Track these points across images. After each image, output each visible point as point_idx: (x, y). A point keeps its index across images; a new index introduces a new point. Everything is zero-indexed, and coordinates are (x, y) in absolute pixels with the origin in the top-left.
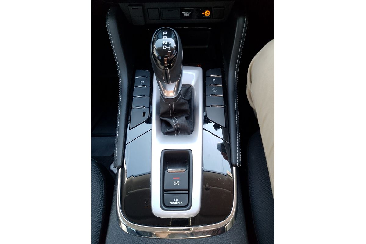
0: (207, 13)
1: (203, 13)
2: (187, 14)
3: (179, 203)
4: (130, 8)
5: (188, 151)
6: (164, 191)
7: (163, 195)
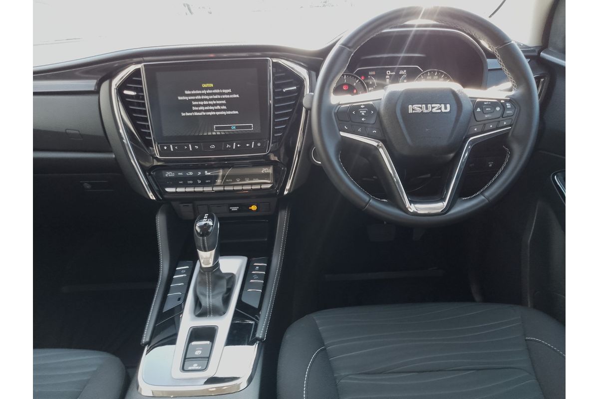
0: (254, 208)
1: (250, 208)
2: (235, 209)
3: (197, 368)
4: (182, 205)
5: (214, 328)
6: (185, 358)
7: (184, 361)
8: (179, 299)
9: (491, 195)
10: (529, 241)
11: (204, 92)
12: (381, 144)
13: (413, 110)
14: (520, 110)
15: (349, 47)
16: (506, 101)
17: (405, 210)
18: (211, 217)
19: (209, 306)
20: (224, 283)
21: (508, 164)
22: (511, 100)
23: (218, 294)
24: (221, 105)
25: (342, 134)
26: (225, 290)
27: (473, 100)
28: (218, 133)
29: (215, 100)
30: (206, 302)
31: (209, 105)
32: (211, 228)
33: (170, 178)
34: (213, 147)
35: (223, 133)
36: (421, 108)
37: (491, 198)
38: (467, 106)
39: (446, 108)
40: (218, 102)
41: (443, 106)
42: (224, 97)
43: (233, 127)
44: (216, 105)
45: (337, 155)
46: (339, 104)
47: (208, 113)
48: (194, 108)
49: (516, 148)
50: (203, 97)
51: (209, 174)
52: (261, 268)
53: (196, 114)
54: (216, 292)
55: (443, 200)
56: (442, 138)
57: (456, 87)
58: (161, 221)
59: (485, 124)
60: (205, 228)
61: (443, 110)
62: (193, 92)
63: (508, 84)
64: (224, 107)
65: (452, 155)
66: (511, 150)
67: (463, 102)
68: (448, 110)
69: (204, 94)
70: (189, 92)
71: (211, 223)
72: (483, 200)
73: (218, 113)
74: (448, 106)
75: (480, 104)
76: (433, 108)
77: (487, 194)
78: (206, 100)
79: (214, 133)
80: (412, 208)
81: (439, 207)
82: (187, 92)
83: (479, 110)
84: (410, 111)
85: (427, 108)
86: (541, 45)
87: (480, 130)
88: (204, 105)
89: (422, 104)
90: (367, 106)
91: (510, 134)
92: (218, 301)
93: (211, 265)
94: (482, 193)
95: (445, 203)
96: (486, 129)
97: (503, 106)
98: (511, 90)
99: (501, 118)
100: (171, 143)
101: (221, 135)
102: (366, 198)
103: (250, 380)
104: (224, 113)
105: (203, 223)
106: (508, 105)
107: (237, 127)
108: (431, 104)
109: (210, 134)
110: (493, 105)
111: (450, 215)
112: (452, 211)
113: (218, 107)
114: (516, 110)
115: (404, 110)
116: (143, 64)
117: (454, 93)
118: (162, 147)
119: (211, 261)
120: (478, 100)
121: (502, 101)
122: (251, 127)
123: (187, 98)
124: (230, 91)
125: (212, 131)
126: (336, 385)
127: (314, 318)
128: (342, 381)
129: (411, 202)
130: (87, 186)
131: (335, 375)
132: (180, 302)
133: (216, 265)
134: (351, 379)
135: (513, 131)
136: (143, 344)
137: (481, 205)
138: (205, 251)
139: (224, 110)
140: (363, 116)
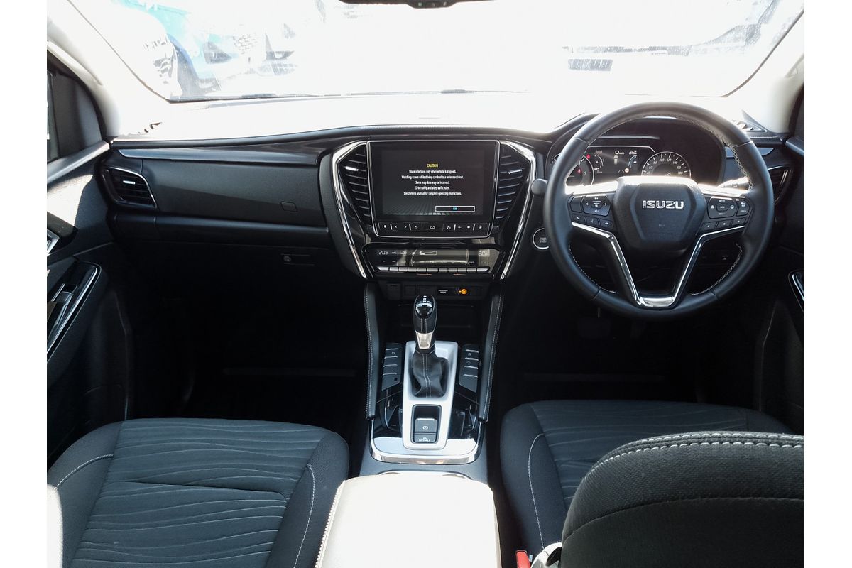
0: (464, 292)
1: (459, 292)
2: (444, 291)
3: (427, 441)
4: (389, 285)
5: (437, 407)
6: (414, 432)
7: (413, 435)
8: (396, 379)
9: (720, 292)
10: (764, 344)
11: (429, 172)
12: (614, 237)
13: (647, 205)
14: (754, 209)
15: (585, 140)
16: (741, 199)
17: (634, 303)
18: (429, 299)
19: (429, 388)
20: (439, 366)
21: (740, 262)
22: (746, 199)
23: (435, 376)
24: (444, 185)
25: (574, 224)
26: (441, 373)
27: (707, 197)
28: (438, 214)
29: (439, 180)
30: (425, 382)
31: (432, 185)
32: (431, 310)
33: (383, 257)
34: (433, 227)
35: (443, 214)
36: (655, 204)
37: (720, 296)
38: (701, 203)
39: (679, 205)
40: (441, 183)
41: (677, 203)
42: (448, 177)
43: (455, 208)
44: (439, 185)
45: (567, 245)
46: (572, 195)
47: (430, 194)
48: (417, 188)
49: (749, 247)
50: (426, 177)
51: (424, 254)
52: (473, 355)
53: (418, 194)
54: (432, 374)
55: (672, 294)
56: (675, 233)
57: (689, 182)
58: (369, 300)
59: (718, 222)
60: (424, 309)
61: (677, 207)
62: (418, 172)
63: (744, 180)
64: (447, 188)
65: (683, 251)
66: (744, 248)
67: (697, 199)
68: (682, 207)
69: (428, 174)
70: (413, 172)
71: (429, 305)
72: (713, 297)
73: (440, 194)
74: (682, 203)
75: (715, 202)
76: (666, 204)
77: (716, 291)
78: (430, 180)
79: (435, 214)
80: (642, 301)
81: (668, 301)
82: (410, 172)
83: (712, 207)
84: (644, 205)
85: (661, 204)
86: (787, 131)
87: (713, 228)
88: (428, 185)
89: (656, 200)
90: (600, 198)
91: (744, 232)
92: (436, 383)
93: (428, 347)
94: (711, 290)
95: (674, 298)
96: (719, 227)
97: (737, 205)
98: (746, 187)
99: (735, 217)
100: (390, 222)
101: (442, 215)
102: (595, 289)
103: (477, 455)
104: (447, 194)
105: (421, 305)
106: (743, 204)
107: (458, 209)
108: (665, 201)
109: (430, 214)
110: (728, 203)
111: (679, 309)
112: (681, 306)
113: (442, 188)
114: (751, 209)
115: (638, 205)
116: (369, 142)
117: (688, 190)
118: (381, 226)
119: (429, 343)
120: (713, 197)
121: (737, 200)
122: (473, 209)
123: (410, 178)
124: (454, 172)
125: (433, 211)
126: (557, 469)
127: (532, 407)
128: (563, 466)
129: (640, 295)
130: (287, 259)
131: (555, 460)
132: (398, 382)
133: (432, 348)
134: (570, 464)
135: (746, 230)
136: (369, 417)
137: (710, 302)
138: (424, 333)
139: (447, 191)
140: (596, 208)
